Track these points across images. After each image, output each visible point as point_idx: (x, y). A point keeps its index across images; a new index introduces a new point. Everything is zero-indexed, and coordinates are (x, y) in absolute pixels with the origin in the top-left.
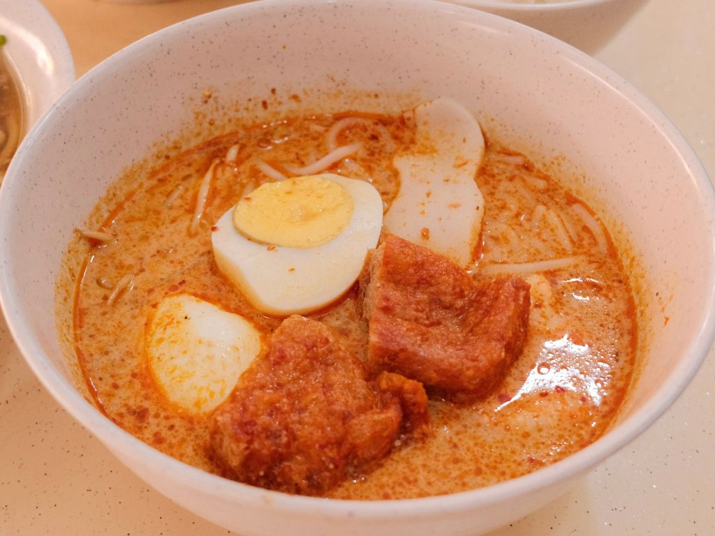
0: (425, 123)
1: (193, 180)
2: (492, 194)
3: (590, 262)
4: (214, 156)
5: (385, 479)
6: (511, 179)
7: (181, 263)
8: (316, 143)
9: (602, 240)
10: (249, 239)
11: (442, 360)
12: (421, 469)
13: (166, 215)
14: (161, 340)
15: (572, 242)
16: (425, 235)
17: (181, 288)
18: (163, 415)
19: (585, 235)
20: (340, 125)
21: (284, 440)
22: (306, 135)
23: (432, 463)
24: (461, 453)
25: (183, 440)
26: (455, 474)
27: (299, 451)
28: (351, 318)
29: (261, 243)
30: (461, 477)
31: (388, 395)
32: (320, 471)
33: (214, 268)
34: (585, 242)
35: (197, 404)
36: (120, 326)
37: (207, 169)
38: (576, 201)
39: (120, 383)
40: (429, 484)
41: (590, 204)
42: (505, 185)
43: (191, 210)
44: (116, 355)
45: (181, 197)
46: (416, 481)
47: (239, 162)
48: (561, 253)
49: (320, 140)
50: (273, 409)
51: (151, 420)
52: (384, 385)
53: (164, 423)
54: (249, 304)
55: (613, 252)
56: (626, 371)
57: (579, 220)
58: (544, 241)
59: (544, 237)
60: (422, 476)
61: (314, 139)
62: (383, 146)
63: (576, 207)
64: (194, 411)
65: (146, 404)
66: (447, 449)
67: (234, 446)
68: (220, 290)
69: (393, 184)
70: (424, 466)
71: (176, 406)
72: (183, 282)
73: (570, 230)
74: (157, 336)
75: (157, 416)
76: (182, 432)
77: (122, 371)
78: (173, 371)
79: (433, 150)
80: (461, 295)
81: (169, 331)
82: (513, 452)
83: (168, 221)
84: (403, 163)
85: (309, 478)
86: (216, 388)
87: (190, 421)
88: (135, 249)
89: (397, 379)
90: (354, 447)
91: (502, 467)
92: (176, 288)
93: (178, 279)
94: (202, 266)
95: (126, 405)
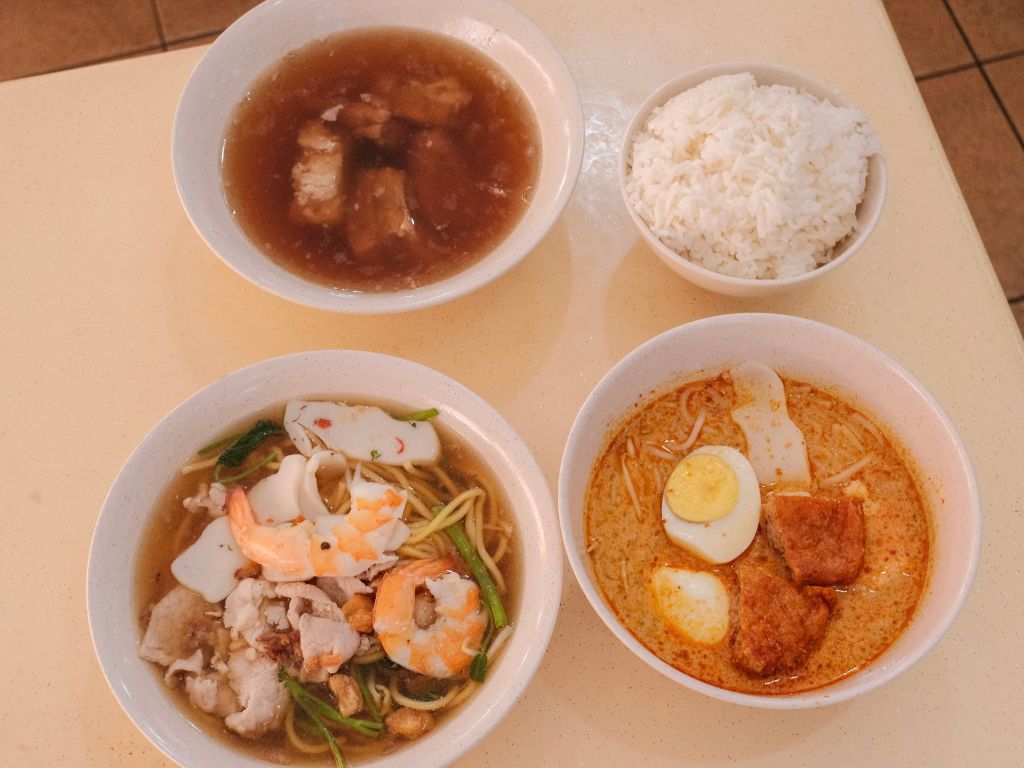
0: (738, 379)
1: (617, 478)
2: (801, 421)
3: (878, 455)
4: (619, 454)
5: (829, 643)
6: (808, 405)
7: (647, 545)
8: (675, 418)
9: (879, 438)
10: (689, 522)
11: (836, 569)
12: (844, 630)
13: (618, 512)
14: (670, 606)
15: (862, 444)
16: (779, 472)
17: (658, 563)
18: (696, 651)
19: (866, 435)
20: (684, 397)
21: (779, 649)
22: (667, 413)
23: (848, 624)
24: (859, 611)
25: (716, 662)
26: (861, 625)
27: (786, 650)
28: (763, 547)
29: (698, 523)
30: (865, 626)
31: (814, 598)
32: (800, 656)
33: (669, 542)
34: (869, 441)
35: (713, 639)
36: (639, 603)
37: (621, 467)
38: (854, 411)
39: (662, 640)
40: (852, 637)
41: (864, 413)
42: (807, 411)
43: (631, 503)
44: (648, 624)
45: (618, 495)
46: (845, 638)
47: (637, 453)
48: (858, 455)
49: (678, 414)
50: (766, 635)
51: (692, 656)
52: (810, 593)
53: (700, 656)
54: (705, 562)
55: (888, 444)
56: (924, 528)
57: (861, 425)
58: (846, 448)
59: (844, 445)
60: (846, 634)
61: (673, 414)
62: (718, 405)
63: (854, 415)
64: (711, 642)
65: (684, 648)
66: (851, 612)
67: (758, 663)
68: (681, 556)
69: (740, 435)
70: (845, 627)
71: (701, 644)
72: (656, 559)
73: (859, 435)
74: (666, 603)
75: (693, 653)
76: (713, 658)
77: (658, 633)
78: (690, 624)
79: (753, 400)
80: (825, 517)
81: (673, 599)
82: (885, 601)
83: (622, 517)
84: (738, 415)
85: (795, 662)
86: (719, 626)
87: (712, 648)
88: (615, 545)
89: (817, 589)
90: (812, 636)
91: (882, 612)
92: (654, 564)
93: (652, 557)
94: (660, 543)
95: (673, 653)
